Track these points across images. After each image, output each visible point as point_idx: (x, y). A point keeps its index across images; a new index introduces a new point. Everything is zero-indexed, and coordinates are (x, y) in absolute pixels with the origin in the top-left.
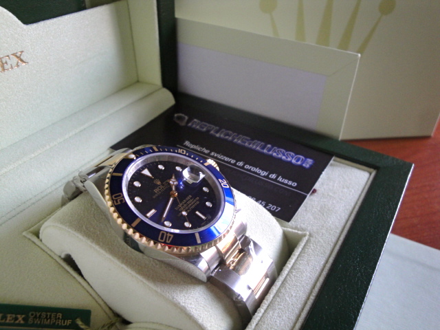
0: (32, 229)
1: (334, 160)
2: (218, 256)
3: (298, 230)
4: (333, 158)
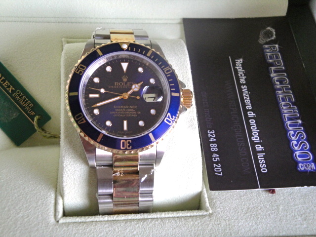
3: (210, 203)
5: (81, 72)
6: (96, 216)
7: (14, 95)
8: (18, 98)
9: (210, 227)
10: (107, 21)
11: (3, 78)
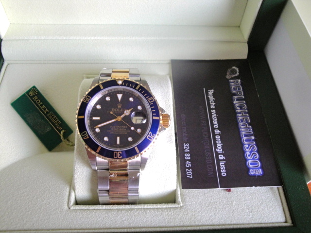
3: (181, 198)
4: (279, 186)
5: (87, 101)
6: (97, 206)
7: (48, 115)
8: (50, 117)
9: (180, 217)
10: (117, 62)
11: (41, 103)
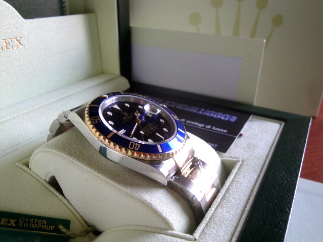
0: (23, 162)
1: (252, 117)
2: (175, 168)
3: (233, 158)
4: (251, 116)
7: (21, 225)
8: (26, 225)
